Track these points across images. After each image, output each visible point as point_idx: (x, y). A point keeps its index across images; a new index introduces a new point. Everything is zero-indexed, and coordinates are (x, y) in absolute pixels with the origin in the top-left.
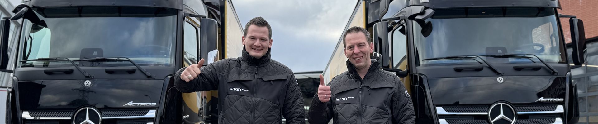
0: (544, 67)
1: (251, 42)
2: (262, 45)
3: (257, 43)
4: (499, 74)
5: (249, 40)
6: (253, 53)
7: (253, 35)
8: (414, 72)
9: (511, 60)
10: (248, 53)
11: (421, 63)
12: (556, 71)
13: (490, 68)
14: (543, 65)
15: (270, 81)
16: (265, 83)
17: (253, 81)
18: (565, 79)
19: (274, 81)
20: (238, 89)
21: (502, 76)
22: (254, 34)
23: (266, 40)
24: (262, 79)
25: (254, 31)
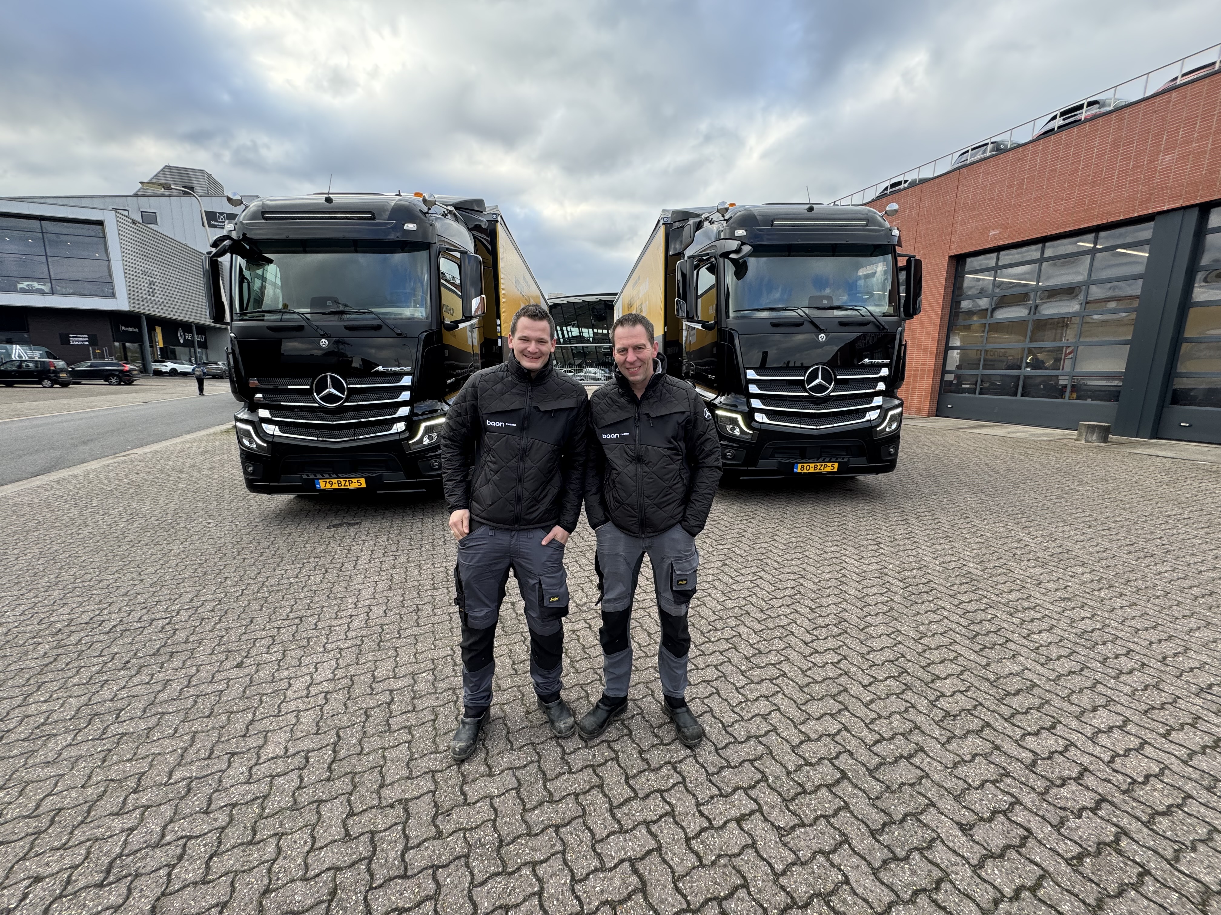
0: (873, 322)
1: (522, 345)
2: (540, 350)
3: (532, 347)
4: (821, 331)
5: (519, 341)
6: (526, 364)
7: (525, 335)
8: (724, 326)
9: (837, 313)
10: (519, 363)
11: (731, 314)
12: (887, 327)
13: (812, 323)
14: (873, 319)
15: (551, 411)
16: (541, 414)
17: (523, 412)
18: (895, 336)
19: (556, 411)
20: (499, 424)
21: (824, 333)
22: (527, 333)
23: (546, 342)
24: (537, 407)
25: (526, 328)
